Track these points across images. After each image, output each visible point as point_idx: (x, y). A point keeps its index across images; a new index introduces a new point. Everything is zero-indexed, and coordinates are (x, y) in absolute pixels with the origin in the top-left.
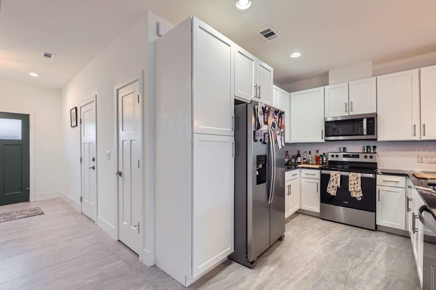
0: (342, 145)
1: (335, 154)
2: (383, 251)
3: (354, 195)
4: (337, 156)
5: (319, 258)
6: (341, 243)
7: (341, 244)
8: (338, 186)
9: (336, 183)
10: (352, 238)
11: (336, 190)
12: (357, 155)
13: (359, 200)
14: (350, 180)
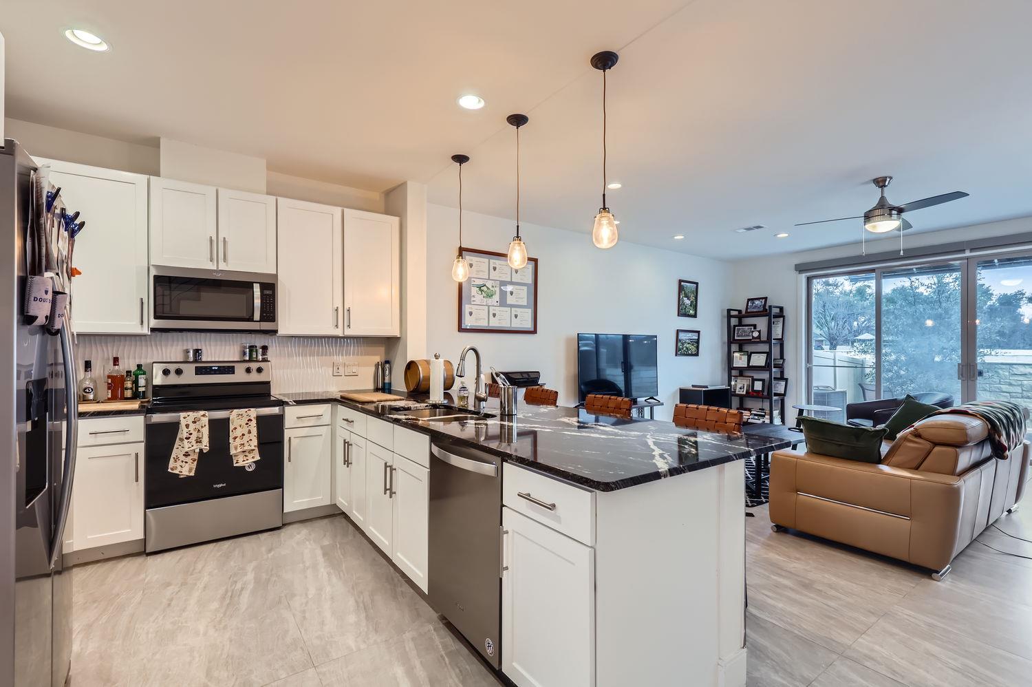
0: (189, 343)
1: (172, 368)
2: (320, 559)
3: (240, 461)
4: (179, 372)
5: (219, 653)
6: (240, 586)
7: (242, 589)
8: (201, 450)
9: (197, 442)
10: (254, 564)
11: (194, 460)
12: (228, 366)
13: (251, 470)
14: (231, 427)
